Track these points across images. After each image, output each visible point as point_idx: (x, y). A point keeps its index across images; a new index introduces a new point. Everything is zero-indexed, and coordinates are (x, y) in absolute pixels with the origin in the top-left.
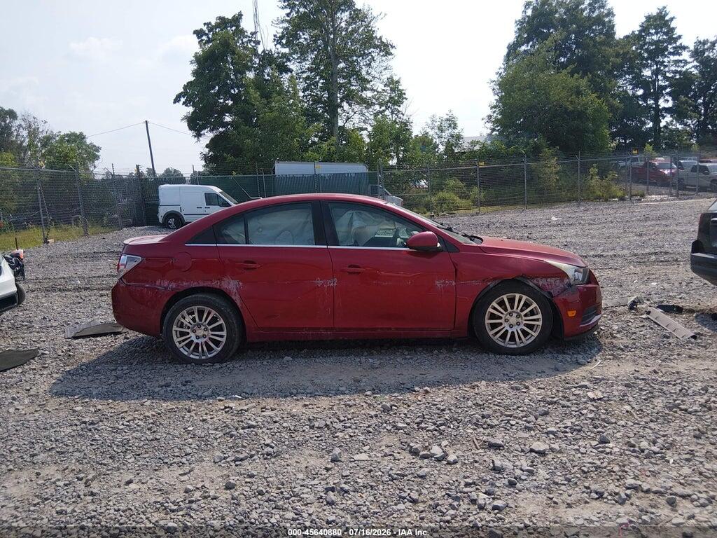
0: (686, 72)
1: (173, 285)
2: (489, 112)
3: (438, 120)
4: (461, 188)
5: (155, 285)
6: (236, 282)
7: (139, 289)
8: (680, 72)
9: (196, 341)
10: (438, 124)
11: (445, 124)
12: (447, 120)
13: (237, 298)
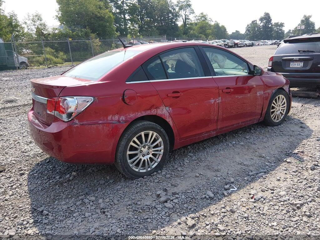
0: (134, 4)
1: (123, 118)
2: (57, 14)
3: (31, 15)
4: (53, 53)
5: (107, 120)
6: (167, 108)
7: (95, 126)
8: (132, 4)
9: (143, 159)
10: (31, 18)
11: (36, 18)
12: (36, 16)
13: (169, 120)
